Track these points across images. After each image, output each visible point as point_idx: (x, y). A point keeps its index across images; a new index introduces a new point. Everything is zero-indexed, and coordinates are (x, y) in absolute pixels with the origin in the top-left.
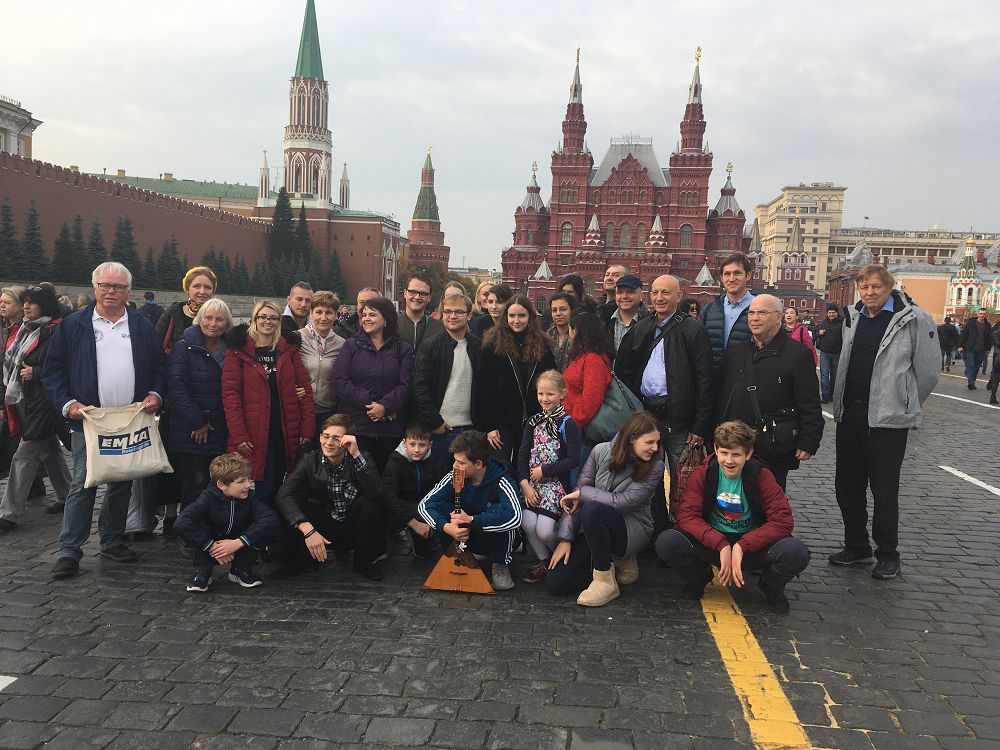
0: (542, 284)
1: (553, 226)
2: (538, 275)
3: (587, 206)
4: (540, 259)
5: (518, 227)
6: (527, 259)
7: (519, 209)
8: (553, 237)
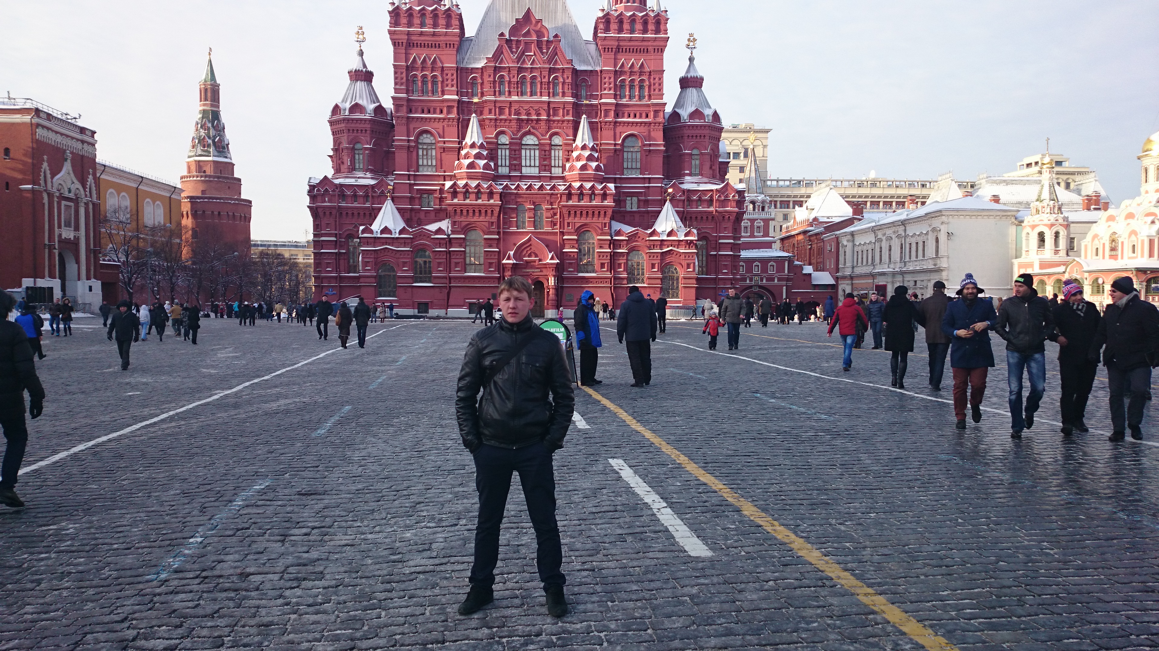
0: (386, 241)
1: (400, 138)
2: (376, 226)
3: (459, 101)
4: (381, 199)
5: (337, 142)
6: (355, 197)
7: (336, 109)
8: (401, 157)
